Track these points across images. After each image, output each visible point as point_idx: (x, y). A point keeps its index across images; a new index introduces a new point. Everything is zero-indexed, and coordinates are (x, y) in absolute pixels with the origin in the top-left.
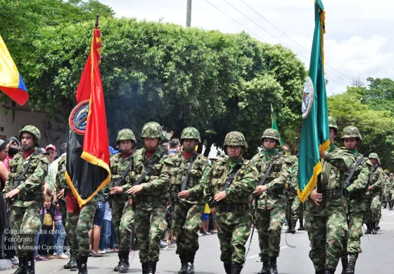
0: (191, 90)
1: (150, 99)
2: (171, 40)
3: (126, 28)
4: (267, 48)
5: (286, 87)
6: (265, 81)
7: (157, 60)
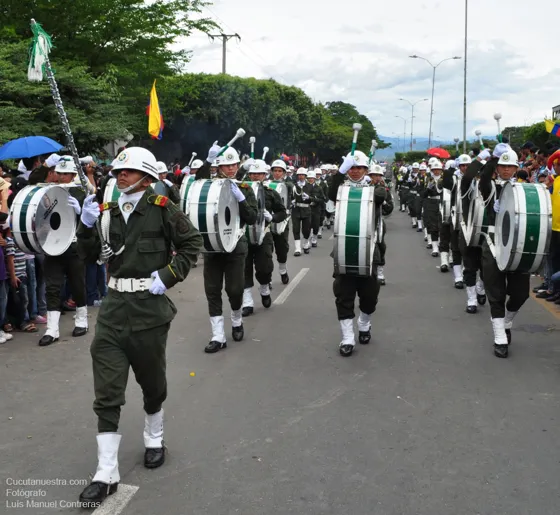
0: (248, 121)
1: (222, 127)
2: (234, 87)
3: (206, 80)
4: (286, 88)
5: (300, 116)
6: (287, 110)
7: (227, 100)
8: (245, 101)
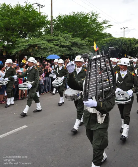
8: (125, 43)
